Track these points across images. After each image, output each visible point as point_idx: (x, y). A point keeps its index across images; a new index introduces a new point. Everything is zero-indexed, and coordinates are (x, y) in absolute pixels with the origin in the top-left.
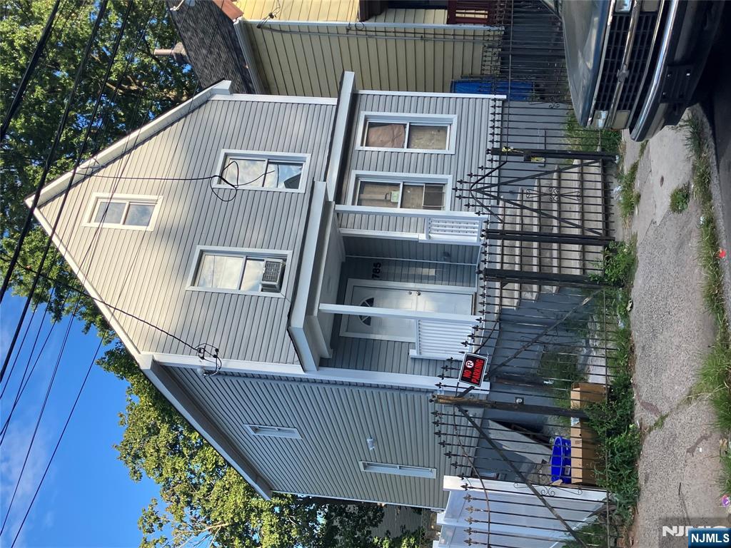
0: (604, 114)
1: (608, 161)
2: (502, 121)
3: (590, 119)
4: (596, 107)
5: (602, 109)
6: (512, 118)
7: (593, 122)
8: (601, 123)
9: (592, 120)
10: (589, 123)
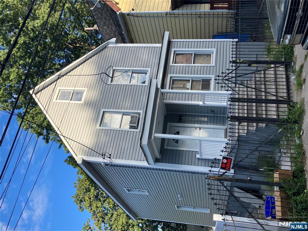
0: (289, 36)
1: (288, 64)
2: (236, 48)
3: (282, 40)
4: (285, 33)
5: (288, 34)
6: (241, 47)
7: (283, 42)
8: (287, 41)
9: (283, 40)
10: (281, 42)
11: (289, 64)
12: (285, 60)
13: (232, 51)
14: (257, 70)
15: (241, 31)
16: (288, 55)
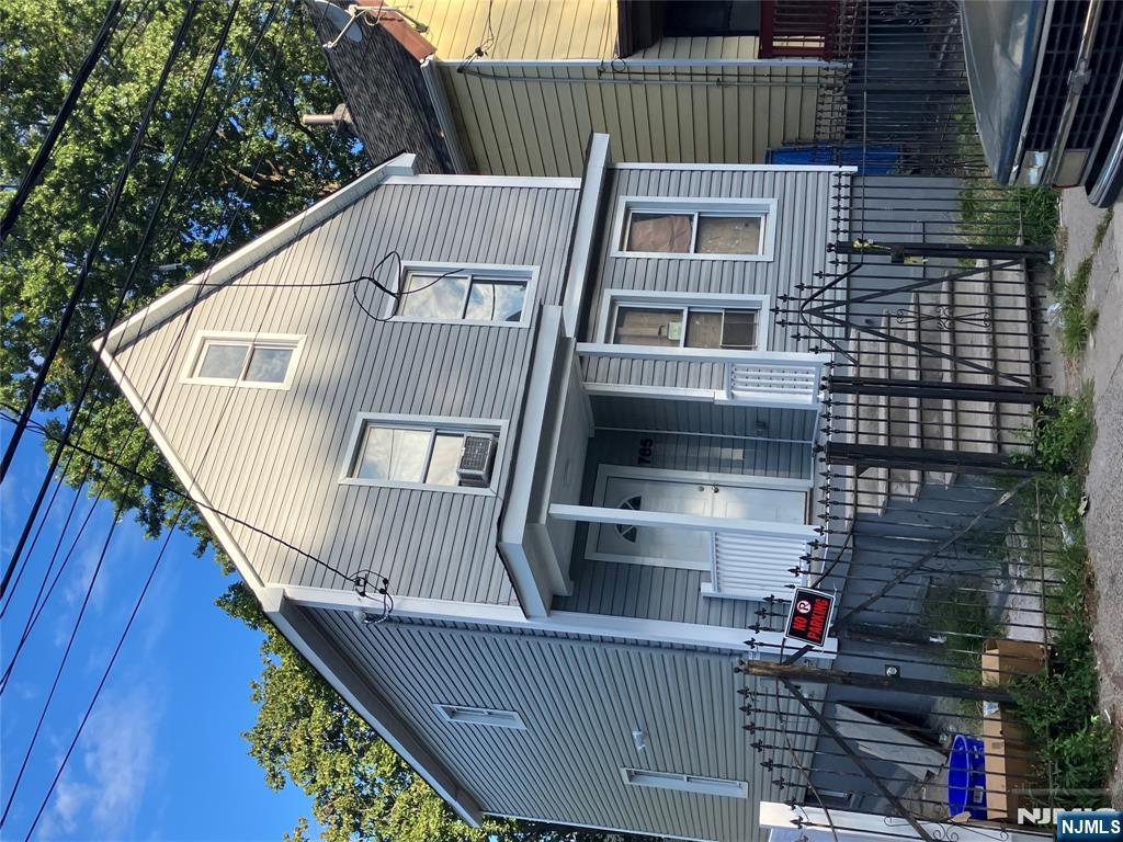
0: (1040, 158)
1: (1036, 258)
2: (851, 198)
3: (1015, 169)
4: (1027, 146)
5: (1038, 148)
6: (868, 192)
7: (1020, 175)
8: (1033, 175)
9: (1019, 170)
10: (1012, 177)
11: (1039, 256)
12: (1027, 242)
13: (834, 208)
14: (924, 278)
15: (868, 135)
16: (1035, 226)
